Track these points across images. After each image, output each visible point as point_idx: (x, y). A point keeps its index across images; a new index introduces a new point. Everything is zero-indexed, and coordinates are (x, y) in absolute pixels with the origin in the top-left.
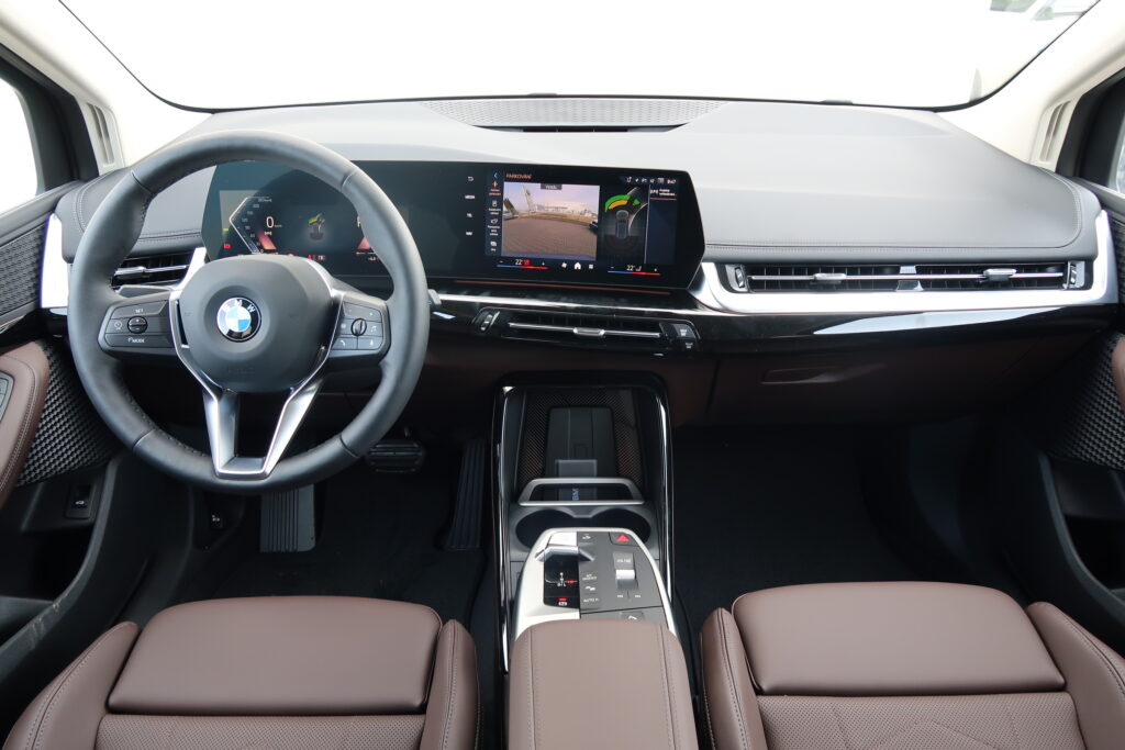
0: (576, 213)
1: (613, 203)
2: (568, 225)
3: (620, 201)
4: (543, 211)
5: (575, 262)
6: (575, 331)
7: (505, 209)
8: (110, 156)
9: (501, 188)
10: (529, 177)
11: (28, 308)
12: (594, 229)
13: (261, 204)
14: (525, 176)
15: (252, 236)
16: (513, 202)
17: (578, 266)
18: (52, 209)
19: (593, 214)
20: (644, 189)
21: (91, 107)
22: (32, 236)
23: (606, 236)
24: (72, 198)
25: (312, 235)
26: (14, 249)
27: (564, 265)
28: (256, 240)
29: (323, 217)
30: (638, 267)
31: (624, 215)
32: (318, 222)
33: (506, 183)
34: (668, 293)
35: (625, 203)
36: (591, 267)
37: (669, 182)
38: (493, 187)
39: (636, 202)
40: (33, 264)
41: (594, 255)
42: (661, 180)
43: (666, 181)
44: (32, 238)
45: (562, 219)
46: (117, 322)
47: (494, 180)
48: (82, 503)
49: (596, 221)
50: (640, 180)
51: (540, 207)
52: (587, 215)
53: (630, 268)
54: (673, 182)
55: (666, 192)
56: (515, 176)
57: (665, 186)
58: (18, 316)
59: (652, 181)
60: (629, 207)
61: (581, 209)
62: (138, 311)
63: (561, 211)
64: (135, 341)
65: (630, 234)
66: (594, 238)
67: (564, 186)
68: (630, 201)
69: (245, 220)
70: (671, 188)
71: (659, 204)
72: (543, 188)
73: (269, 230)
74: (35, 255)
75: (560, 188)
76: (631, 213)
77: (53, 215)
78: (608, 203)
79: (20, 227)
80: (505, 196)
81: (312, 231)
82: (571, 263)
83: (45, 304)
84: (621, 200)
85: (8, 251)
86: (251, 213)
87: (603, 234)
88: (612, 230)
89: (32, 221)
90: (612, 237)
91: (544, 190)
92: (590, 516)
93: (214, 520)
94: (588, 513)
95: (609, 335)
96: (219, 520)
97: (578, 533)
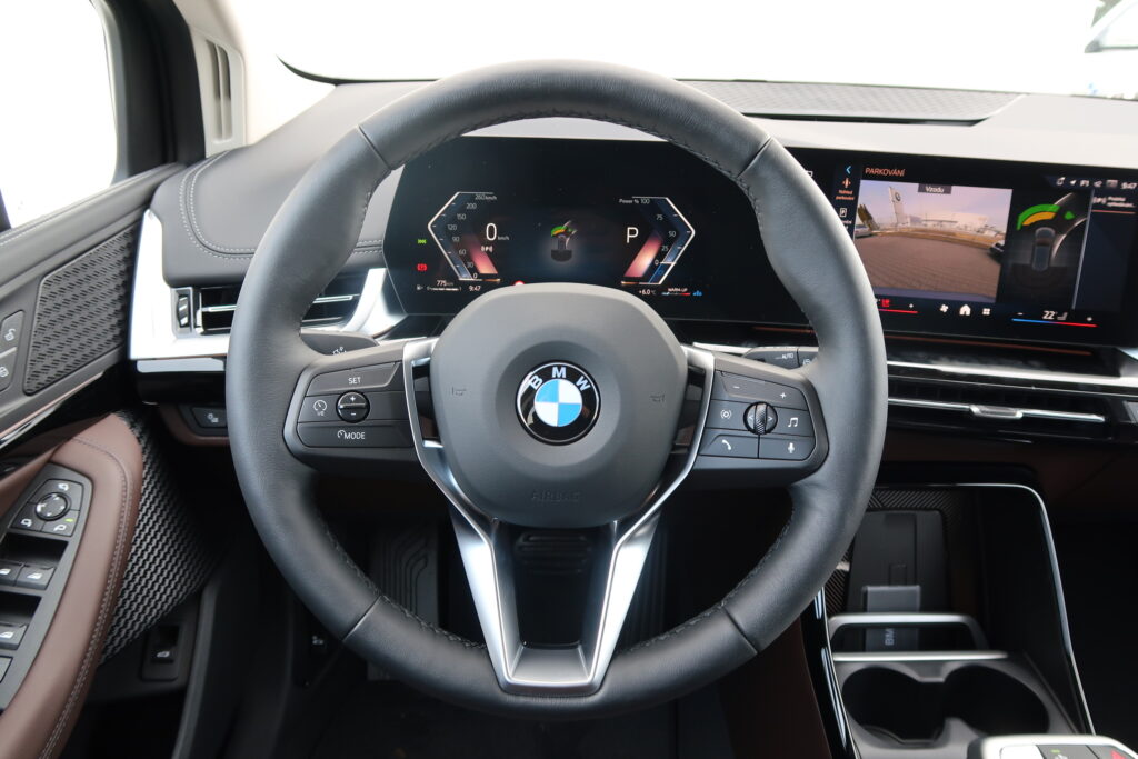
0: (971, 231)
1: (1030, 217)
2: (957, 247)
3: (1044, 213)
4: (918, 226)
5: (962, 304)
6: (975, 409)
7: (858, 221)
8: (224, 128)
9: (855, 189)
10: (902, 173)
11: (108, 359)
12: (996, 254)
13: (479, 202)
14: (895, 172)
15: (462, 252)
16: (871, 210)
17: (966, 310)
18: (147, 203)
19: (998, 233)
20: (1084, 195)
21: (212, 47)
22: (117, 244)
23: (1015, 266)
24: (174, 186)
25: (553, 252)
26: (93, 263)
27: (944, 308)
28: (467, 259)
29: (573, 225)
30: (1061, 315)
31: (1048, 234)
32: (566, 233)
33: (863, 183)
34: (1088, 354)
35: (1049, 216)
36: (986, 312)
37: (1125, 186)
38: (843, 188)
39: (1069, 216)
40: (118, 288)
41: (994, 295)
42: (1113, 182)
43: (1119, 185)
44: (117, 247)
45: (949, 238)
46: (319, 401)
47: (846, 175)
48: (167, 654)
49: (1002, 243)
50: (1078, 183)
51: (914, 220)
52: (987, 233)
53: (1049, 315)
54: (1132, 186)
55: (1118, 202)
56: (879, 171)
57: (1117, 192)
58: (93, 373)
59: (1098, 184)
60: (1058, 223)
61: (979, 225)
62: (353, 381)
63: (947, 227)
64: (348, 436)
65: (1053, 264)
66: (994, 269)
67: (955, 188)
68: (1060, 214)
69: (453, 227)
70: (1128, 195)
71: (1104, 219)
72: (921, 190)
73: (489, 244)
74: (121, 273)
75: (948, 192)
76: (1059, 232)
77: (148, 211)
78: (1022, 217)
79: (103, 228)
80: (861, 202)
81: (555, 246)
82: (955, 306)
83: (134, 354)
84: (1046, 212)
85: (85, 267)
86: (462, 217)
87: (1010, 262)
88: (1025, 257)
89: (118, 219)
90: (1025, 267)
91: (921, 194)
92: (941, 679)
93: (315, 642)
94: (937, 673)
95: (1026, 418)
96: (321, 642)
97: (1040, 747)
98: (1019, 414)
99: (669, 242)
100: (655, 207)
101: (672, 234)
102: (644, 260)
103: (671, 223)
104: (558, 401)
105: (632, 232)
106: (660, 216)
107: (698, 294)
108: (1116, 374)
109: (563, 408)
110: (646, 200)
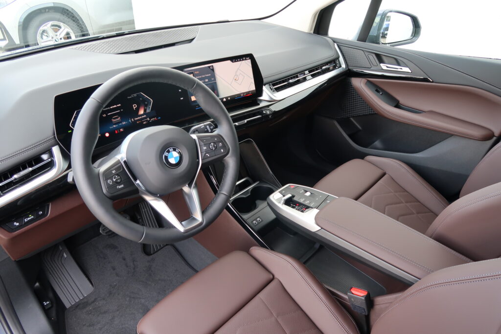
17: (225, 100)
30: (244, 94)
36: (229, 98)
42: (244, 58)
43: (246, 59)
46: (109, 180)
50: (238, 60)
53: (242, 95)
59: (242, 60)
62: (113, 172)
64: (120, 187)
92: (249, 194)
93: (45, 304)
94: (248, 193)
95: (247, 121)
96: (48, 302)
97: (279, 192)
98: (246, 121)
99: (146, 106)
100: (138, 96)
101: (146, 103)
102: (141, 112)
103: (145, 100)
104: (173, 157)
105: (135, 106)
106: (141, 99)
107: (159, 118)
108: (259, 104)
109: (175, 158)
110: (135, 95)
